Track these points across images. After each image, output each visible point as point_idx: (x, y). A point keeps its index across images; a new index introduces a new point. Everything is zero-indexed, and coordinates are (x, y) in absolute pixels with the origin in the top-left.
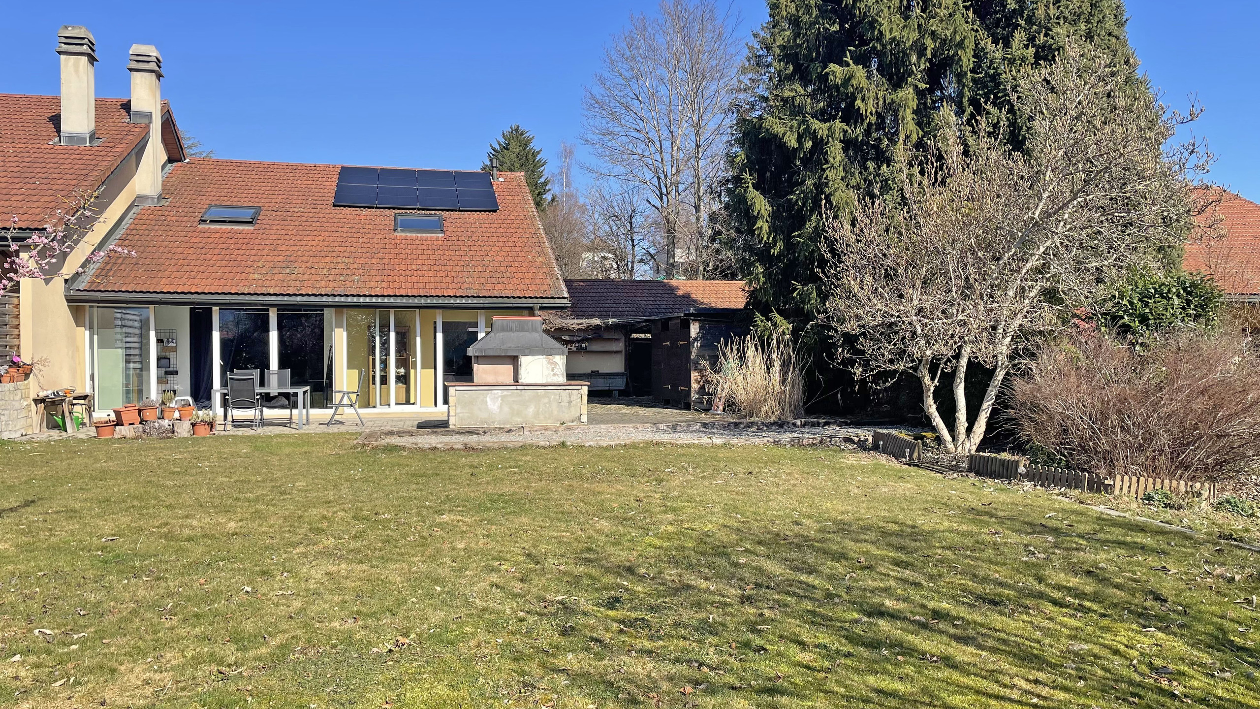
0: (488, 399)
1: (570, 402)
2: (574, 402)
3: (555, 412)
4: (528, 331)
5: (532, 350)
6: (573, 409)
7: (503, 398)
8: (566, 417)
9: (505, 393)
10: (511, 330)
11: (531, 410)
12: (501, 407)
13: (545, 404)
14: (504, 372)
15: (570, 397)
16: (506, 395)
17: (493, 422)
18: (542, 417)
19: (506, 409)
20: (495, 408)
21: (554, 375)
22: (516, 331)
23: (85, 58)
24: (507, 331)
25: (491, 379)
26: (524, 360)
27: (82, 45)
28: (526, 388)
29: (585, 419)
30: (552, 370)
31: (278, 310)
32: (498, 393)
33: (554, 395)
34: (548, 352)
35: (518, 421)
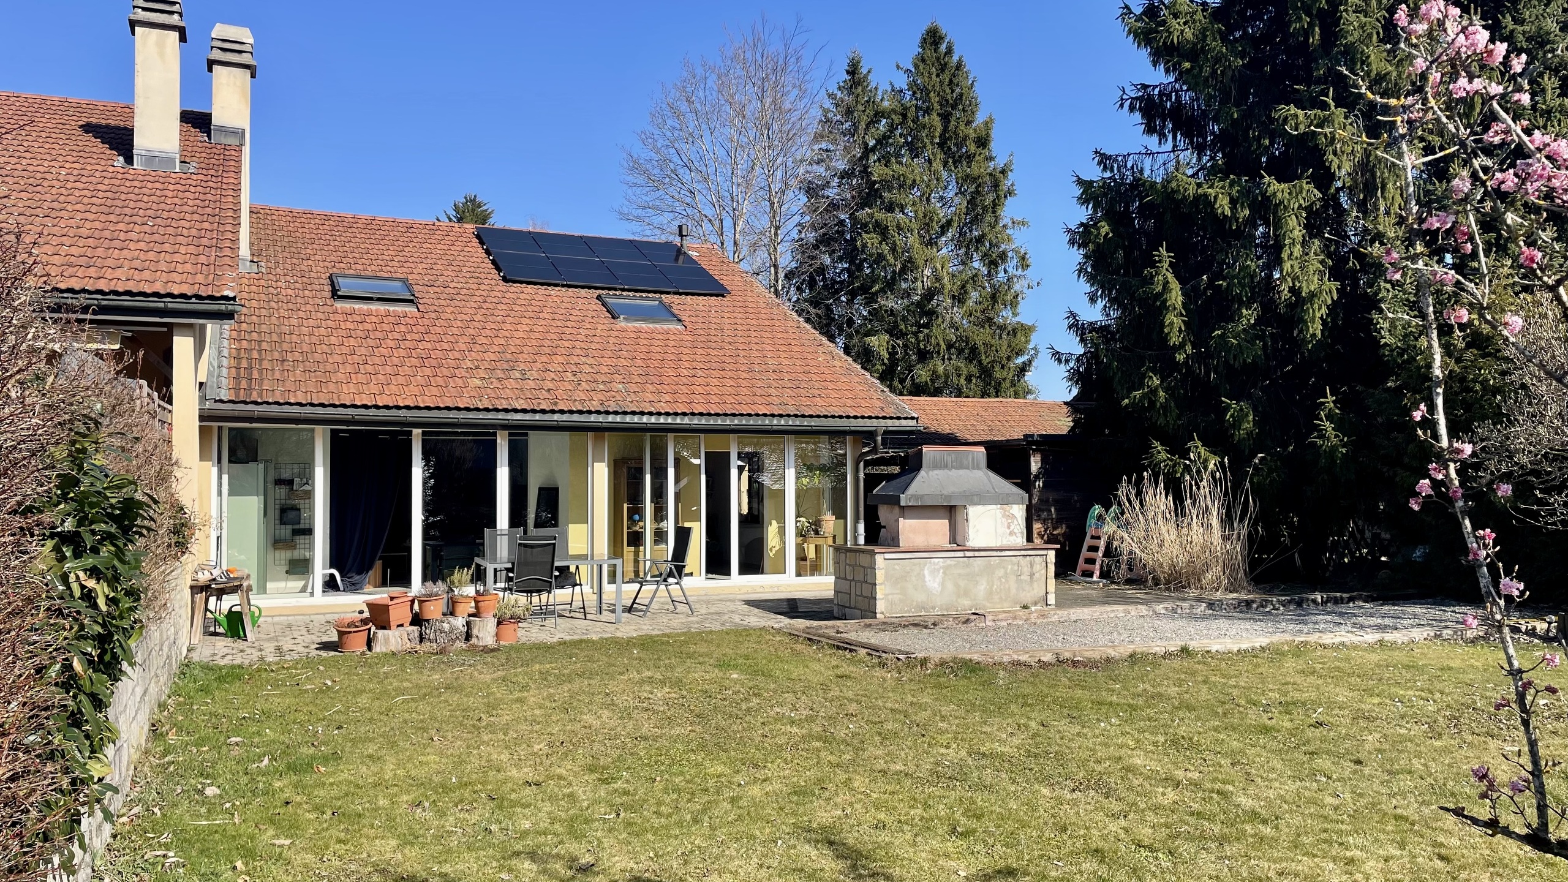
0: (926, 572)
1: (1032, 575)
2: (1037, 575)
3: (1013, 591)
4: (967, 468)
5: (981, 498)
6: (1035, 585)
7: (946, 569)
8: (1027, 597)
9: (949, 561)
10: (946, 466)
11: (982, 588)
12: (943, 584)
13: (1000, 578)
14: (937, 529)
15: (1032, 566)
16: (950, 566)
17: (933, 608)
18: (996, 598)
19: (950, 586)
20: (936, 585)
21: (1011, 534)
22: (953, 467)
23: (175, 35)
24: (940, 468)
25: (920, 541)
26: (973, 511)
27: (172, 13)
28: (977, 554)
29: (1052, 599)
30: (1009, 528)
31: (510, 435)
32: (938, 562)
33: (1011, 564)
34: (1004, 500)
35: (965, 605)
